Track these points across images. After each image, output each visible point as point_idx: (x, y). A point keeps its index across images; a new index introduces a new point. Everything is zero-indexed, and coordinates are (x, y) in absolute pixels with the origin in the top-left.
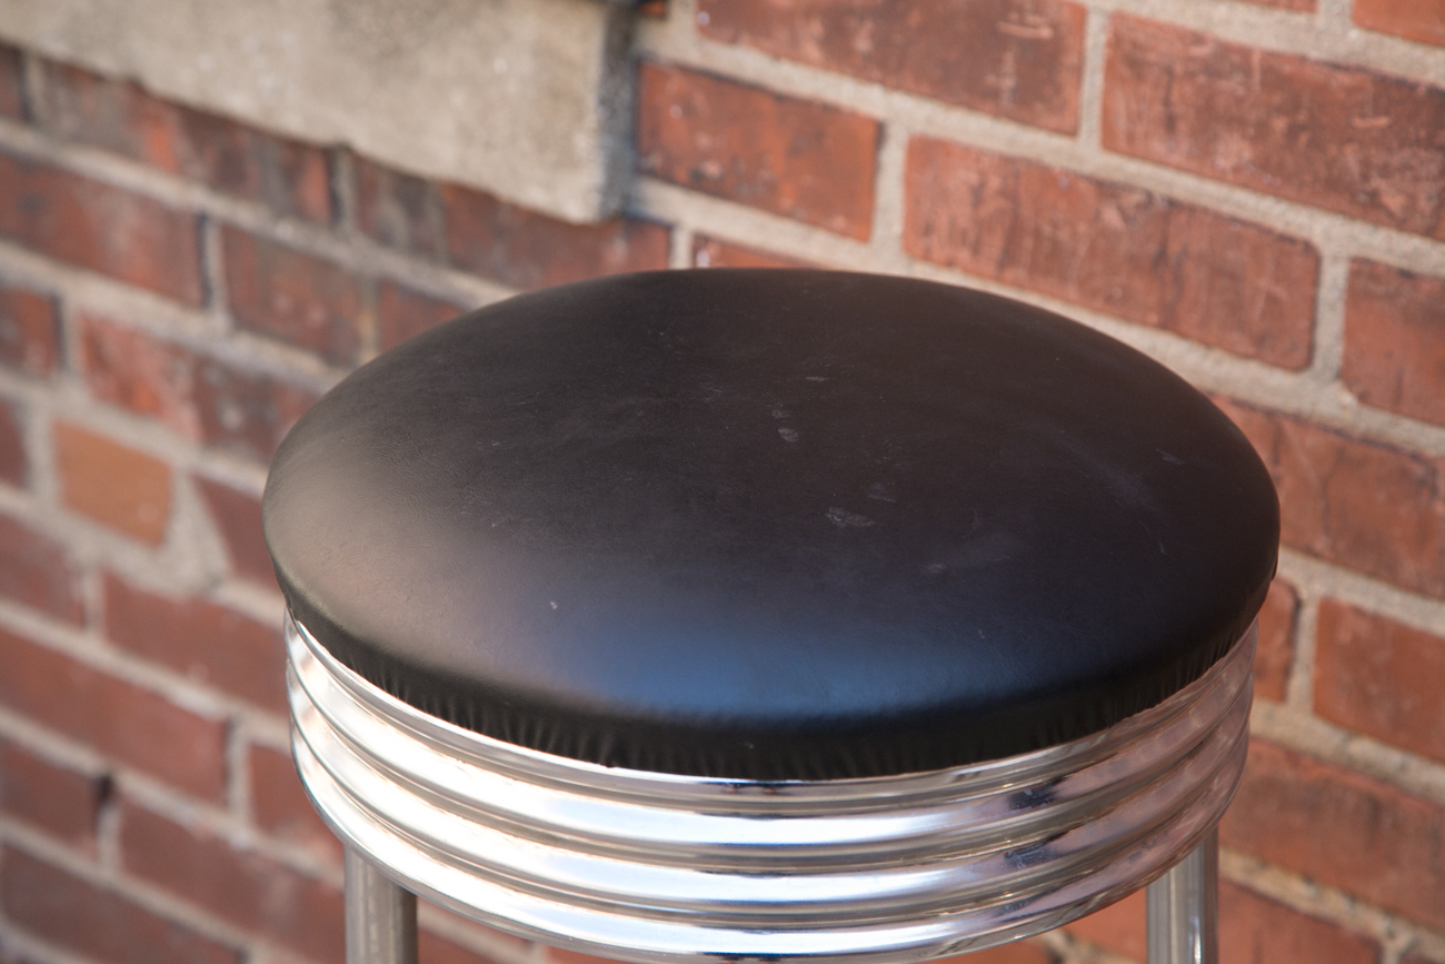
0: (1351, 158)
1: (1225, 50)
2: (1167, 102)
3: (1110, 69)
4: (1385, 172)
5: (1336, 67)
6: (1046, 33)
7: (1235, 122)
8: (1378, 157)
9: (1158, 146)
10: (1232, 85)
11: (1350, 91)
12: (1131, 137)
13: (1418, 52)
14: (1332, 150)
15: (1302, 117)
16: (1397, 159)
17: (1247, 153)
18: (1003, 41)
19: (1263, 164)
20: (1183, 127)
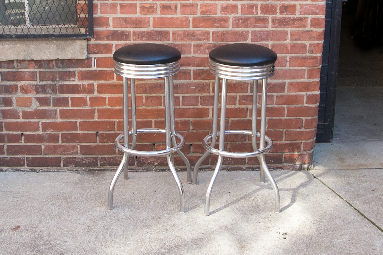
0: (154, 37)
1: (143, 31)
2: (138, 36)
3: (133, 35)
4: (156, 37)
5: (152, 31)
6: (127, 33)
7: (144, 36)
8: (156, 36)
9: (138, 40)
10: (144, 34)
11: (153, 32)
12: (135, 40)
13: (158, 28)
14: (152, 37)
15: (149, 35)
16: (157, 36)
17: (145, 38)
18: (124, 35)
19: (147, 39)
20: (140, 38)
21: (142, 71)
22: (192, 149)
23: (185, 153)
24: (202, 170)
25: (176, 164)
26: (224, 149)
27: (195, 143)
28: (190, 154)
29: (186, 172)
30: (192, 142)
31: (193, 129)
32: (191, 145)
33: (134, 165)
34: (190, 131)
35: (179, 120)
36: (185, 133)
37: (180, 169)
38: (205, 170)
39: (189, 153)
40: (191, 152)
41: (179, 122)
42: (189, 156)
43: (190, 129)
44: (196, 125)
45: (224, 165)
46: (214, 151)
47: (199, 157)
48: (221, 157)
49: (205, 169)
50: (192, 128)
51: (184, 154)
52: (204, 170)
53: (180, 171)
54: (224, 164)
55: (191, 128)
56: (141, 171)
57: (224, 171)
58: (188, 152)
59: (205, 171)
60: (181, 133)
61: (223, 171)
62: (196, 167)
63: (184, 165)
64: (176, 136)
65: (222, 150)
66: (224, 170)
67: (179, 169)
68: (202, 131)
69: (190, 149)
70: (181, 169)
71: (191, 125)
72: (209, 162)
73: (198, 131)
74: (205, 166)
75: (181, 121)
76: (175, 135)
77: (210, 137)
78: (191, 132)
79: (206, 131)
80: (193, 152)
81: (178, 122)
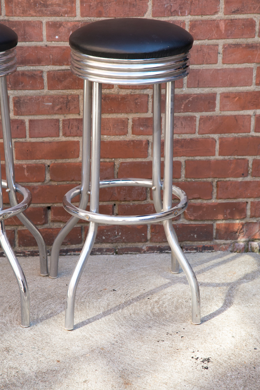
22: (50, 215)
23: (39, 223)
24: (69, 253)
25: (21, 242)
26: (98, 209)
27: (55, 205)
28: (46, 226)
29: (38, 257)
30: (49, 203)
31: (51, 180)
32: (49, 208)
34: (45, 182)
35: (25, 164)
36: (37, 186)
37: (29, 253)
38: (75, 253)
39: (46, 222)
40: (49, 222)
41: (25, 166)
42: (45, 229)
43: (45, 180)
44: (57, 171)
45: (109, 243)
46: (82, 214)
47: (58, 230)
48: (94, 224)
49: (74, 250)
50: (50, 178)
51: (36, 225)
52: (72, 253)
53: (29, 255)
54: (109, 241)
55: (48, 177)
57: (109, 254)
58: (44, 221)
59: (74, 255)
60: (30, 187)
61: (107, 254)
62: (55, 247)
63: (35, 244)
64: (16, 191)
65: (96, 212)
66: (108, 253)
67: (29, 252)
68: (68, 182)
69: (46, 215)
70: (32, 252)
71: (47, 172)
72: (81, 237)
73: (60, 183)
74: (74, 246)
75: (29, 164)
76: (15, 188)
77: (78, 191)
78: (48, 184)
79: (74, 182)
80: (53, 221)
81: (24, 166)
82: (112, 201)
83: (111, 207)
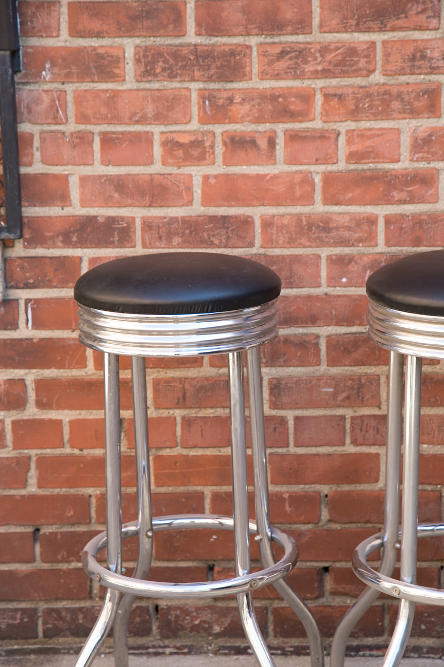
0: (205, 235)
1: (172, 218)
2: (159, 233)
3: (143, 229)
4: (214, 236)
5: (199, 216)
6: (125, 225)
7: (176, 234)
8: (211, 233)
9: (158, 244)
10: (175, 225)
11: (203, 220)
12: (150, 244)
13: (217, 209)
14: (201, 234)
15: (192, 229)
16: (216, 233)
17: (180, 240)
18: (114, 229)
19: (184, 242)
20: (163, 238)
21: (160, 333)
22: (329, 583)
23: (308, 595)
24: (361, 653)
25: (278, 630)
26: (415, 577)
27: (338, 565)
28: (322, 601)
29: (308, 658)
30: (327, 561)
31: (330, 521)
32: (326, 569)
33: (147, 632)
34: (321, 524)
35: (287, 492)
36: (306, 531)
37: (292, 649)
38: (372, 653)
39: (321, 595)
40: (327, 594)
41: (286, 496)
42: (320, 606)
43: (319, 520)
44: (339, 505)
45: (433, 637)
46: (387, 585)
47: (344, 610)
48: (407, 604)
49: (370, 648)
50: (328, 517)
51: (303, 599)
52: (368, 653)
53: (292, 653)
54: (434, 634)
55: (325, 515)
56: (171, 654)
57: (433, 658)
58: (317, 593)
59: (371, 656)
60: (293, 531)
61: (429, 658)
62: (338, 641)
63: (303, 634)
64: (272, 539)
65: (412, 583)
66: (432, 656)
67: (291, 647)
68: (359, 525)
69: (321, 582)
70: (296, 648)
71: (323, 507)
72: (383, 625)
73: (346, 526)
74: (370, 639)
75: (292, 492)
76: (269, 534)
77: (378, 542)
78: (325, 527)
79: (370, 525)
80: (334, 593)
81: (284, 496)
82: (437, 560)
83: (436, 571)
